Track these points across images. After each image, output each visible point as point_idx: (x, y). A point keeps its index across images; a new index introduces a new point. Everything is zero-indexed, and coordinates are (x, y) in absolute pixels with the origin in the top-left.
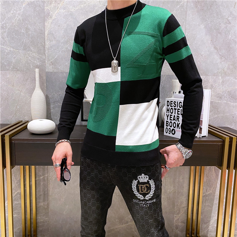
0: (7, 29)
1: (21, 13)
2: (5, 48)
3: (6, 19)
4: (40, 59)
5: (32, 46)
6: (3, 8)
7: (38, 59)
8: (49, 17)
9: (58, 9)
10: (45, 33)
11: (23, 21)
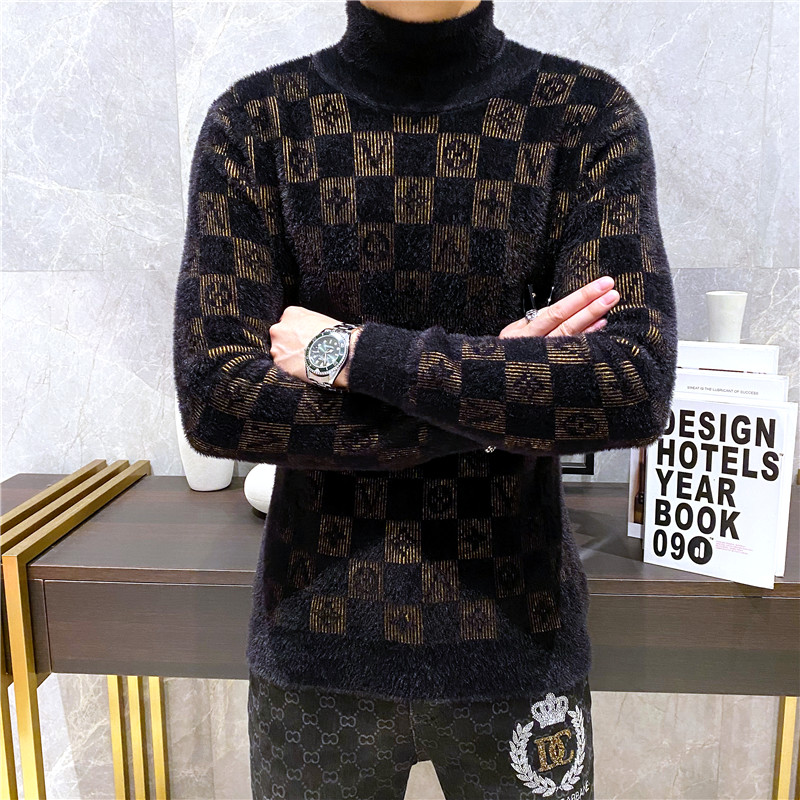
0: (35, 109)
1: (85, 42)
2: (31, 181)
3: (27, 68)
4: (163, 221)
5: (132, 171)
6: (18, 28)
7: (156, 221)
8: (193, 49)
9: (226, 19)
10: (180, 116)
11: (93, 73)
